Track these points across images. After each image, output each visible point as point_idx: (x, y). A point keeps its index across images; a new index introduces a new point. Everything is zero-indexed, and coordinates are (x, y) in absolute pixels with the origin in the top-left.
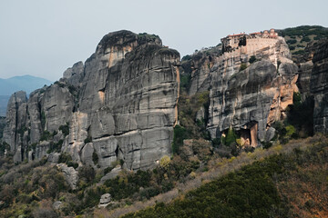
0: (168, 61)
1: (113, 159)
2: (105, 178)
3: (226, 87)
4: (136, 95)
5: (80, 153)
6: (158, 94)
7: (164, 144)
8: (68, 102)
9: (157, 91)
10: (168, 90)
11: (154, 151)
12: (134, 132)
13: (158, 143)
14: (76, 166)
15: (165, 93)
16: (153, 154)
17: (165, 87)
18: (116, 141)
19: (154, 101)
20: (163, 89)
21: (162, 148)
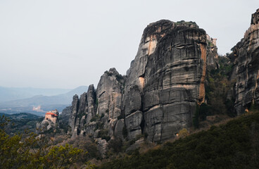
0: (191, 38)
1: (138, 132)
2: (129, 149)
3: (250, 60)
4: (160, 73)
5: (114, 128)
6: (179, 70)
7: (184, 118)
8: (114, 88)
9: (178, 67)
10: (190, 66)
11: (174, 124)
12: (156, 107)
13: (178, 117)
14: (108, 139)
15: (187, 69)
16: (173, 127)
17: (187, 63)
18: (141, 116)
19: (175, 77)
20: (184, 66)
21: (181, 122)
